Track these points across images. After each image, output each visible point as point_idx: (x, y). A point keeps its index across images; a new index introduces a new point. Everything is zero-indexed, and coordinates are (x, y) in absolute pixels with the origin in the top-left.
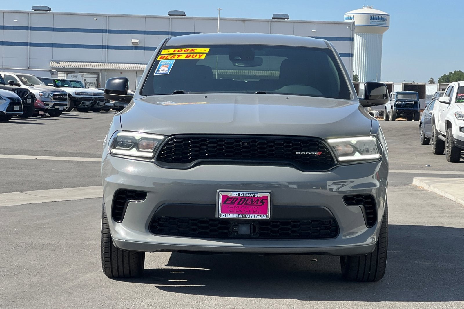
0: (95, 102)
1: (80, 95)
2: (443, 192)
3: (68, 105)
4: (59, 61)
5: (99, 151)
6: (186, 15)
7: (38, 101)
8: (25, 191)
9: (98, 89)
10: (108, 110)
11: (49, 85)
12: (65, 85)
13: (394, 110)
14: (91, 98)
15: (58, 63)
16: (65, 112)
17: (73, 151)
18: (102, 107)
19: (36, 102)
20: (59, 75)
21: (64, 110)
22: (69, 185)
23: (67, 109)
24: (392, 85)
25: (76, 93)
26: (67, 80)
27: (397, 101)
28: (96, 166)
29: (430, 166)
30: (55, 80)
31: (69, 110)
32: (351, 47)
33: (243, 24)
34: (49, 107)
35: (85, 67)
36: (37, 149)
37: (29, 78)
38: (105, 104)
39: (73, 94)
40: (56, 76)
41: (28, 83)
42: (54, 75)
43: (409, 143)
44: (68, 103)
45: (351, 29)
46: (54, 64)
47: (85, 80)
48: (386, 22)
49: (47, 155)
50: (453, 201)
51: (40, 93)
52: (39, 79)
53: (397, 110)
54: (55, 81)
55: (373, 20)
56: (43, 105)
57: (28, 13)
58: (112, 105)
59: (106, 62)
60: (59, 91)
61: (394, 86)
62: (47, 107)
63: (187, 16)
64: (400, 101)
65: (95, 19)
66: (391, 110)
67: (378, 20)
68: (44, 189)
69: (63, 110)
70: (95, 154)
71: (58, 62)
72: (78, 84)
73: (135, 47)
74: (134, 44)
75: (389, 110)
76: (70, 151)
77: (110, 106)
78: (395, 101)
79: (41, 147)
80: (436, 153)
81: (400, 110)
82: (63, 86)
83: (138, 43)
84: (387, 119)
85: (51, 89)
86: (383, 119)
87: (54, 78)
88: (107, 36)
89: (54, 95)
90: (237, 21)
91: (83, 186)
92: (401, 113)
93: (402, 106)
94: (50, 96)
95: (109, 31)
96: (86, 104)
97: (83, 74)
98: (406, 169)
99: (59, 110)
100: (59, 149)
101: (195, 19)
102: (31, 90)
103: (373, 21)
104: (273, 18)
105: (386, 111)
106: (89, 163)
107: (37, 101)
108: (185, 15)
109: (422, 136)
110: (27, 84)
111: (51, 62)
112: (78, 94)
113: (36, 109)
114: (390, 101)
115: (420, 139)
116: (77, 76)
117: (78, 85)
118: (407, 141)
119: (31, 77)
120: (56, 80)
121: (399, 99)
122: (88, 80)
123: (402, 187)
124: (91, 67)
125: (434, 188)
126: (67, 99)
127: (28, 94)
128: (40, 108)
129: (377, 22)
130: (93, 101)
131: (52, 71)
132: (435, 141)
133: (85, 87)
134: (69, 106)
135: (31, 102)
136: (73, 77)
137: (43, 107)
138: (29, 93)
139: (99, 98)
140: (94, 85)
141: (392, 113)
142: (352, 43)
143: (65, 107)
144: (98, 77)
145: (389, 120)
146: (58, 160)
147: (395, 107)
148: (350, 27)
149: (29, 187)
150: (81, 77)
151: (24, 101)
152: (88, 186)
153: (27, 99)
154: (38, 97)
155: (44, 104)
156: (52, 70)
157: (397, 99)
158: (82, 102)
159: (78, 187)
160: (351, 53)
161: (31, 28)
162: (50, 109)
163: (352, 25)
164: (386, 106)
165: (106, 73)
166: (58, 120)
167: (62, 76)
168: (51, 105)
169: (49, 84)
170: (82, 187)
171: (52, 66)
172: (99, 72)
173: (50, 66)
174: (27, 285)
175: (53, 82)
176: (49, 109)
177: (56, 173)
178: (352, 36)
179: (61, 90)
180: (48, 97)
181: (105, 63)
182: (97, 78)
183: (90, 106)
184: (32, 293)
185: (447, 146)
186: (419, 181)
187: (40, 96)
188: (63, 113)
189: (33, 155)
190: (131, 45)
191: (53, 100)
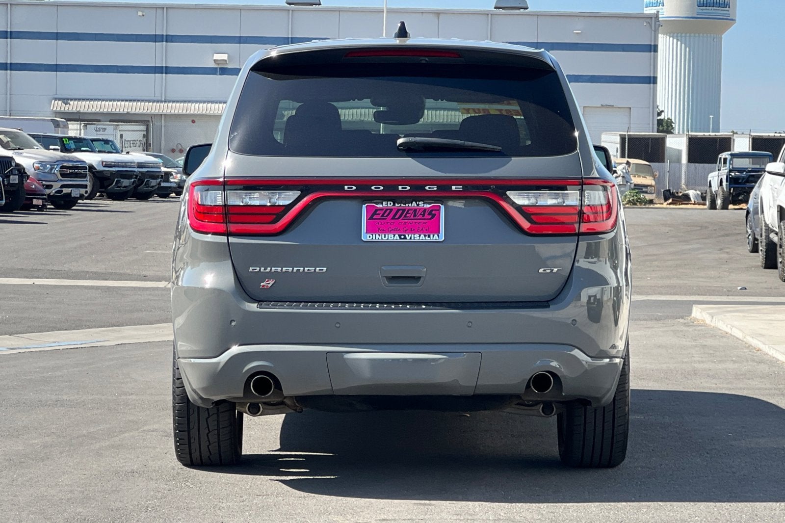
0: (141, 181)
1: (112, 167)
2: (729, 326)
3: (89, 187)
4: (68, 99)
5: (146, 269)
6: (322, 3)
7: (32, 180)
8: (20, 334)
9: (147, 155)
10: (166, 196)
11: (51, 149)
12: (83, 149)
13: (725, 189)
14: (132, 173)
15: (66, 104)
16: (83, 200)
17: (100, 271)
18: (153, 189)
19: (28, 183)
20: (70, 126)
21: (82, 197)
22: (94, 323)
23: (86, 195)
24: (730, 139)
25: (104, 163)
26: (85, 137)
27: (730, 171)
28: (140, 295)
29: (746, 289)
30: (63, 139)
31: (90, 197)
32: (652, 63)
33: (437, 20)
34: (52, 191)
35: (121, 111)
36: (34, 268)
37: (13, 136)
38: (159, 184)
39: (98, 165)
40: (65, 130)
41: (12, 145)
42: (60, 129)
43: (728, 250)
44: (88, 183)
45: (651, 26)
46: (59, 106)
47: (121, 136)
48: (728, 11)
49: (52, 278)
50: (740, 340)
51: (35, 165)
52: (33, 137)
53: (732, 189)
54: (63, 141)
55: (703, 6)
56: (41, 188)
57: (7, 4)
58: (175, 185)
59: (163, 99)
60: (71, 159)
61: (734, 140)
62: (48, 191)
63: (323, 5)
64: (738, 171)
65: (140, 13)
66: (720, 188)
67: (713, 7)
68: (52, 331)
69: (79, 196)
70: (140, 275)
71: (66, 101)
72: (107, 145)
73: (221, 69)
74: (218, 62)
75: (717, 189)
76: (94, 270)
77: (170, 187)
78: (726, 171)
79: (42, 264)
80: (766, 267)
81: (738, 187)
82: (78, 150)
83: (226, 61)
84: (713, 206)
85: (57, 157)
86: (705, 207)
87: (60, 135)
88: (164, 48)
89: (62, 167)
90: (424, 15)
91: (118, 326)
92: (739, 195)
93: (740, 181)
94: (54, 170)
95: (169, 39)
96: (124, 185)
97: (118, 125)
98: (699, 295)
99: (73, 196)
100: (74, 267)
101: (339, 10)
102: (19, 160)
103: (703, 10)
104: (496, 8)
105: (711, 191)
106: (129, 290)
107: (30, 180)
108: (320, 4)
109: (750, 237)
110: (10, 147)
111: (53, 101)
112: (108, 165)
113: (27, 194)
114: (719, 170)
115: (748, 241)
116: (105, 129)
117: (108, 147)
118: (727, 246)
119: (17, 134)
120: (65, 138)
121: (734, 167)
122: (128, 136)
123: (670, 321)
124: (133, 111)
125: (719, 320)
126: (86, 174)
127: (12, 167)
128: (35, 194)
129: (711, 11)
130: (136, 178)
131: (57, 121)
132: (765, 244)
133: (122, 151)
134: (91, 189)
135: (17, 182)
136: (96, 131)
137: (40, 191)
138: (13, 164)
139: (148, 171)
140: (139, 147)
141: (721, 194)
142: (654, 55)
143: (83, 191)
144: (147, 130)
145: (716, 209)
146: (73, 286)
147: (728, 183)
148: (649, 23)
149: (26, 328)
150: (114, 129)
151: (5, 179)
152: (127, 325)
153: (11, 176)
154: (30, 171)
155: (43, 185)
156: (56, 117)
157: (731, 166)
158: (116, 180)
159: (109, 327)
160: (652, 75)
161: (13, 35)
162: (53, 195)
163: (653, 19)
164: (710, 181)
165: (163, 122)
166: (70, 215)
167: (76, 128)
168: (56, 186)
169: (51, 147)
170: (115, 326)
171: (55, 109)
172: (149, 121)
173: (52, 108)
174: (38, 445)
175: (59, 143)
176: (51, 194)
177: (72, 306)
178: (655, 41)
179: (76, 157)
180: (50, 172)
181: (161, 101)
182: (145, 133)
183: (131, 187)
184: (46, 453)
185: (780, 254)
186: (700, 310)
187: (35, 170)
188: (79, 201)
189: (27, 278)
190: (212, 65)
191: (60, 178)
